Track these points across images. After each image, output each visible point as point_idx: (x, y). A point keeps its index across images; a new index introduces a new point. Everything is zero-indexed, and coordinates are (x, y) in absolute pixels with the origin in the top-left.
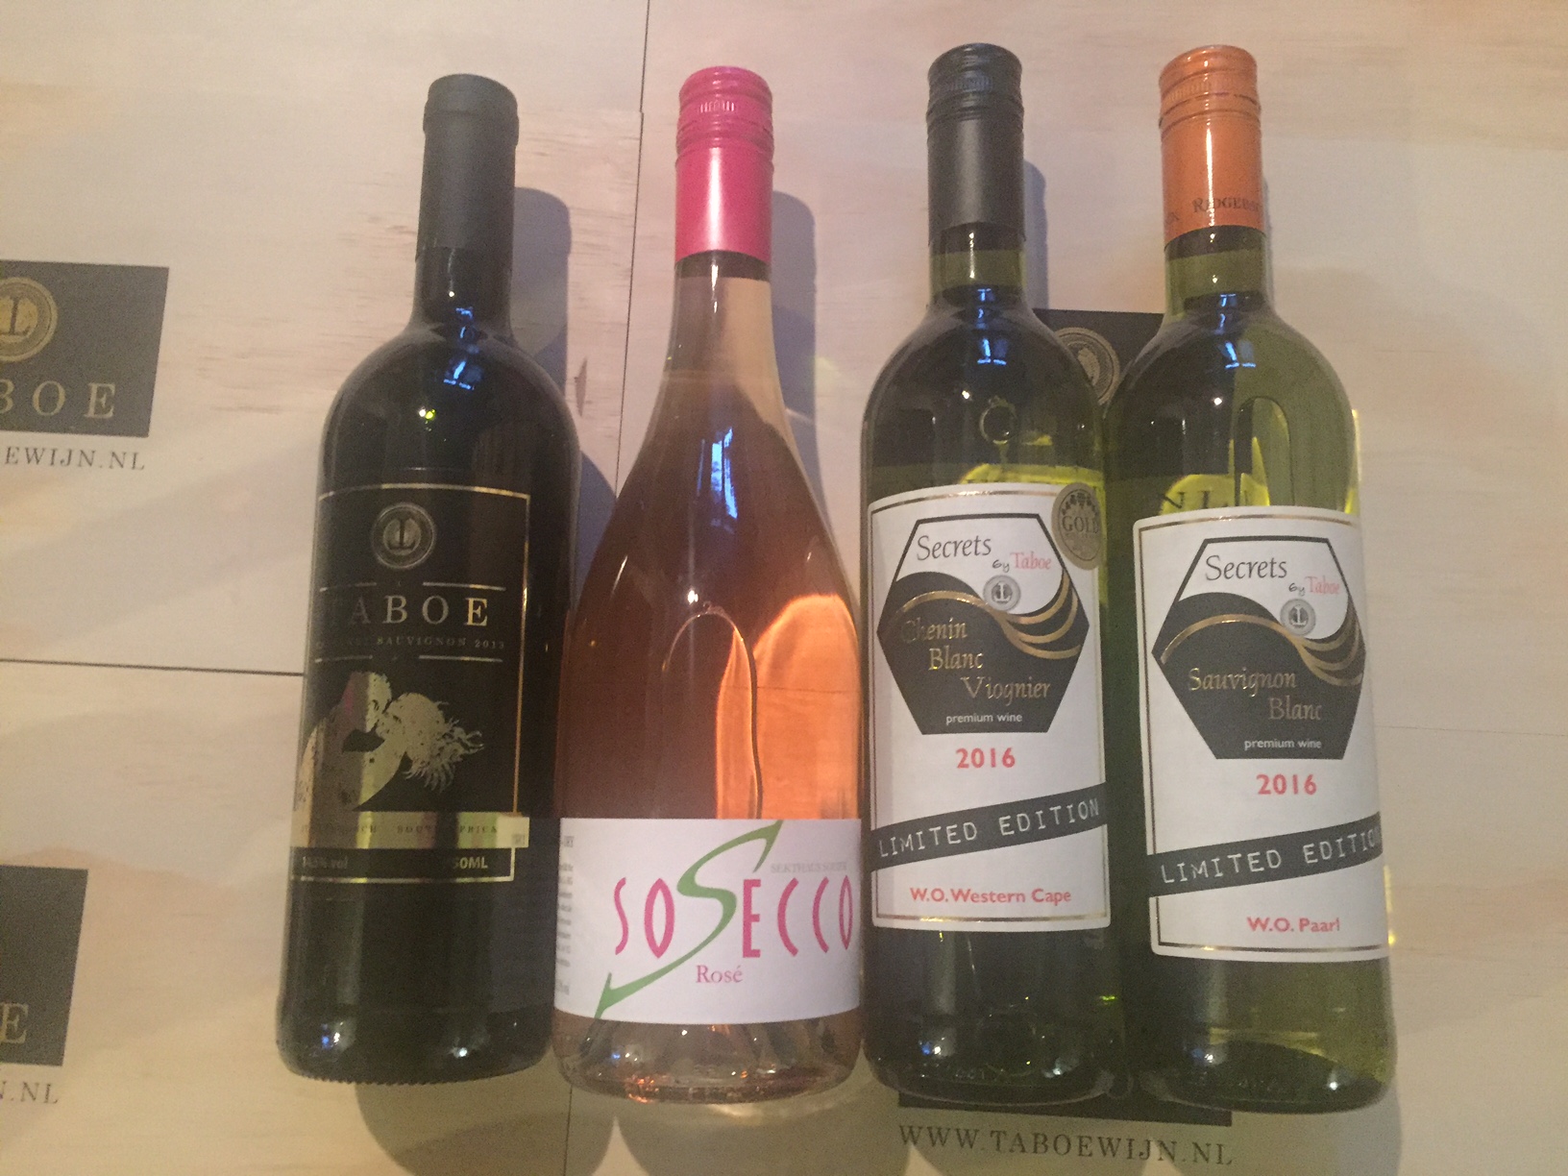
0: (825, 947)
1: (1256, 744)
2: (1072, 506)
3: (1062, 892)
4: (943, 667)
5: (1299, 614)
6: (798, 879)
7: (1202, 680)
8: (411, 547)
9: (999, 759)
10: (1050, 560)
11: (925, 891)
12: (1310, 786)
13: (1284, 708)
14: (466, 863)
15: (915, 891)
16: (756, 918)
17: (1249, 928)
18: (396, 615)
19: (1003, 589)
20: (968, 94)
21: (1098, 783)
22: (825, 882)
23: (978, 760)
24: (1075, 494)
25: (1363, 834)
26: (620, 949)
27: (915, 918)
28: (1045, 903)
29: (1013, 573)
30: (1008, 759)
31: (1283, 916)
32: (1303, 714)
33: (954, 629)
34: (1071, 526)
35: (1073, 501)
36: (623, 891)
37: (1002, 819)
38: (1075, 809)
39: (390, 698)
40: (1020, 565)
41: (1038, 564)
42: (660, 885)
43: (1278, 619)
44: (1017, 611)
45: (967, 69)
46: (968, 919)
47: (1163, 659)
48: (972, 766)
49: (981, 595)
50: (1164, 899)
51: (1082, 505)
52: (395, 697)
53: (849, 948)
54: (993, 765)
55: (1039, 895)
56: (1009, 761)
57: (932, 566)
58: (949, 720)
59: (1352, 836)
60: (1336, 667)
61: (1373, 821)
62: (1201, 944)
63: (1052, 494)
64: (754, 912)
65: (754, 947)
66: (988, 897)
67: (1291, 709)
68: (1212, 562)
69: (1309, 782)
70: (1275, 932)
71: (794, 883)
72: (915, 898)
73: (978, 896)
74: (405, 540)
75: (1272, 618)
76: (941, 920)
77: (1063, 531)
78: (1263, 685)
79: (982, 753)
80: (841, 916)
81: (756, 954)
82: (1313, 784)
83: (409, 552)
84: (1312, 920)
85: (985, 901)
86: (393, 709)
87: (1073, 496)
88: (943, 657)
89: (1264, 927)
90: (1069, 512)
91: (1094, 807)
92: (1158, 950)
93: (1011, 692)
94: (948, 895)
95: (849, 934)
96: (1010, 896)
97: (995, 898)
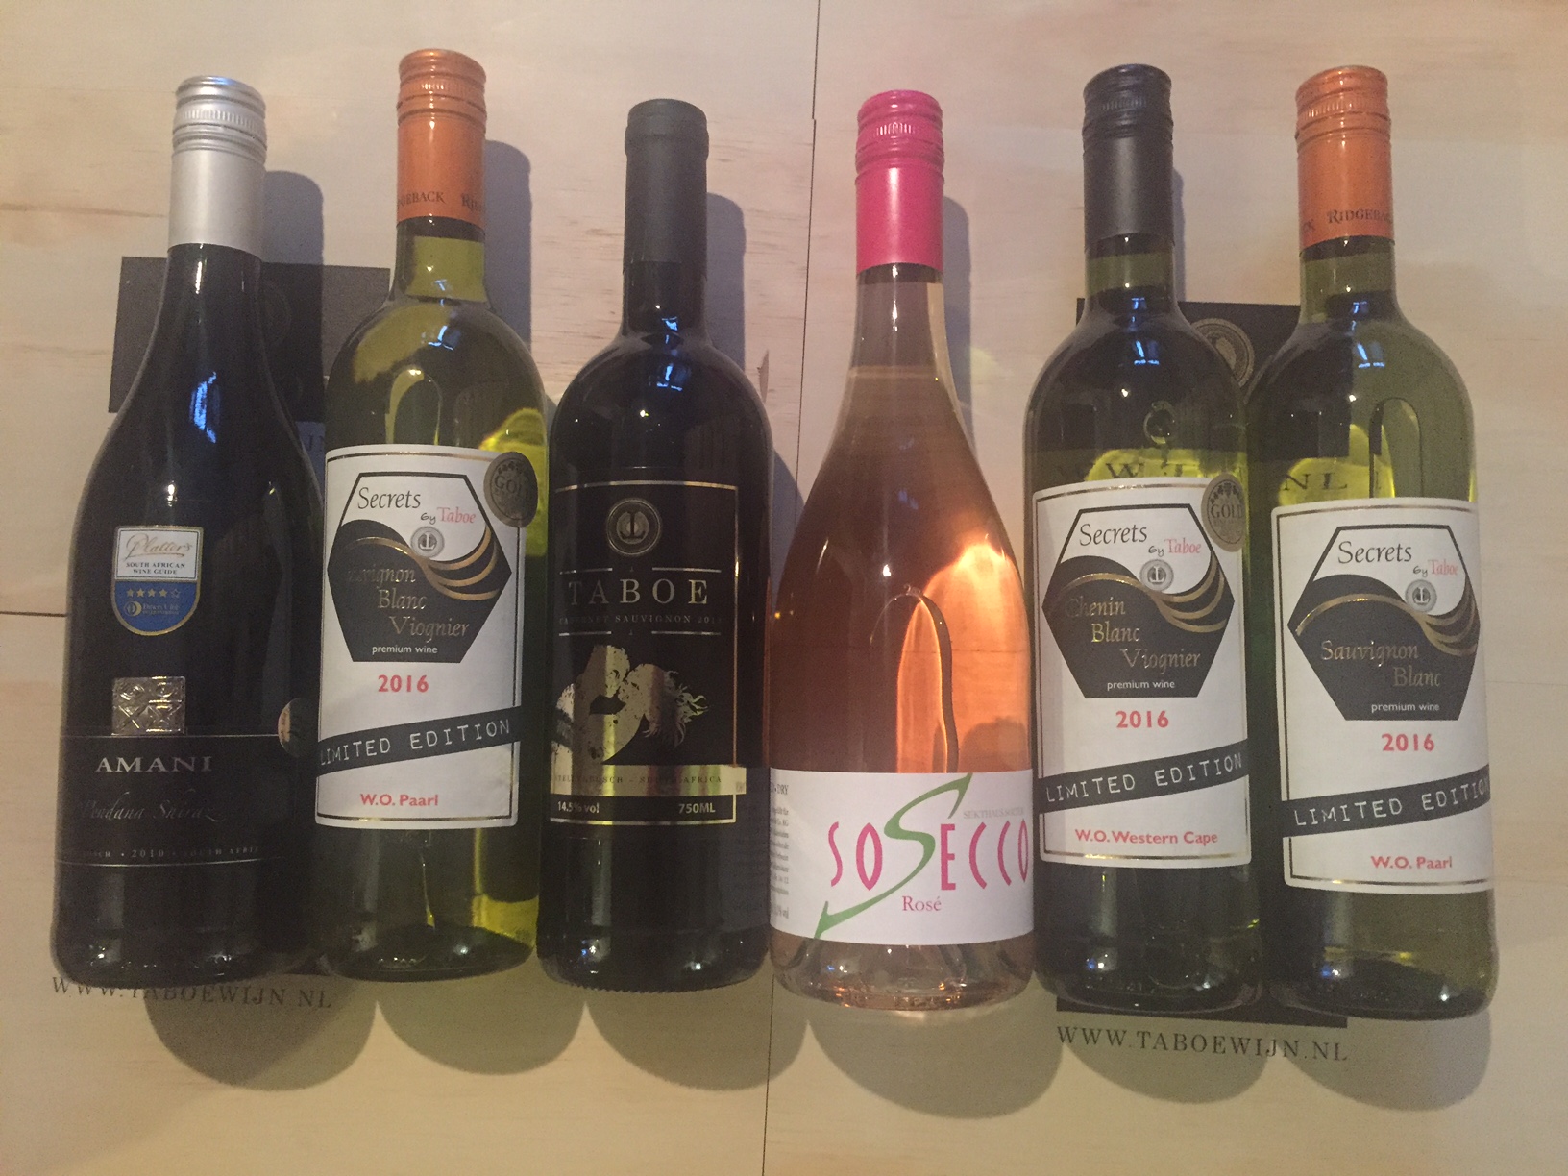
0: (1008, 881)
1: (1381, 708)
2: (1220, 495)
3: (1210, 834)
4: (1105, 639)
5: (1421, 593)
6: (986, 823)
7: (1334, 652)
8: (641, 537)
9: (1154, 720)
10: (1200, 545)
11: (1089, 832)
12: (1429, 744)
13: (1407, 675)
14: (696, 808)
15: (1080, 832)
16: (952, 857)
17: (1374, 866)
18: (631, 596)
19: (1158, 572)
20: (1123, 113)
21: (1242, 739)
22: (1007, 825)
23: (1136, 721)
24: (1223, 484)
25: (1474, 785)
26: (835, 882)
27: (1081, 855)
28: (1195, 844)
29: (1167, 558)
30: (1163, 721)
31: (1401, 855)
32: (1423, 681)
33: (1114, 607)
34: (1218, 513)
35: (1220, 491)
36: (836, 834)
37: (1157, 772)
38: (1221, 763)
39: (629, 667)
40: (1173, 550)
41: (1189, 549)
42: (869, 829)
43: (1403, 598)
44: (1169, 591)
45: (1123, 89)
46: (1128, 857)
47: (1299, 630)
48: (1130, 727)
49: (1138, 577)
50: (1296, 839)
51: (1228, 494)
52: (633, 667)
53: (1027, 880)
54: (1150, 725)
55: (1190, 837)
56: (1163, 722)
57: (1094, 551)
58: (1110, 686)
59: (1464, 787)
60: (1453, 639)
61: (1483, 773)
62: (1328, 877)
63: (1201, 486)
64: (950, 852)
65: (951, 880)
66: (1145, 839)
67: (1413, 676)
68: (1345, 547)
69: (1428, 740)
70: (1396, 869)
71: (982, 827)
72: (1080, 837)
73: (1136, 838)
74: (635, 531)
75: (1399, 598)
76: (1104, 858)
77: (1212, 518)
78: (1389, 655)
79: (1139, 715)
80: (1020, 852)
81: (952, 887)
82: (1432, 742)
83: (640, 541)
84: (1427, 859)
85: (1143, 841)
86: (633, 678)
87: (1220, 487)
88: (1104, 631)
89: (1385, 864)
90: (1217, 502)
91: (1238, 760)
92: (1290, 882)
93: (1165, 662)
94: (1109, 836)
95: (1026, 870)
96: (1164, 838)
97: (1151, 839)
